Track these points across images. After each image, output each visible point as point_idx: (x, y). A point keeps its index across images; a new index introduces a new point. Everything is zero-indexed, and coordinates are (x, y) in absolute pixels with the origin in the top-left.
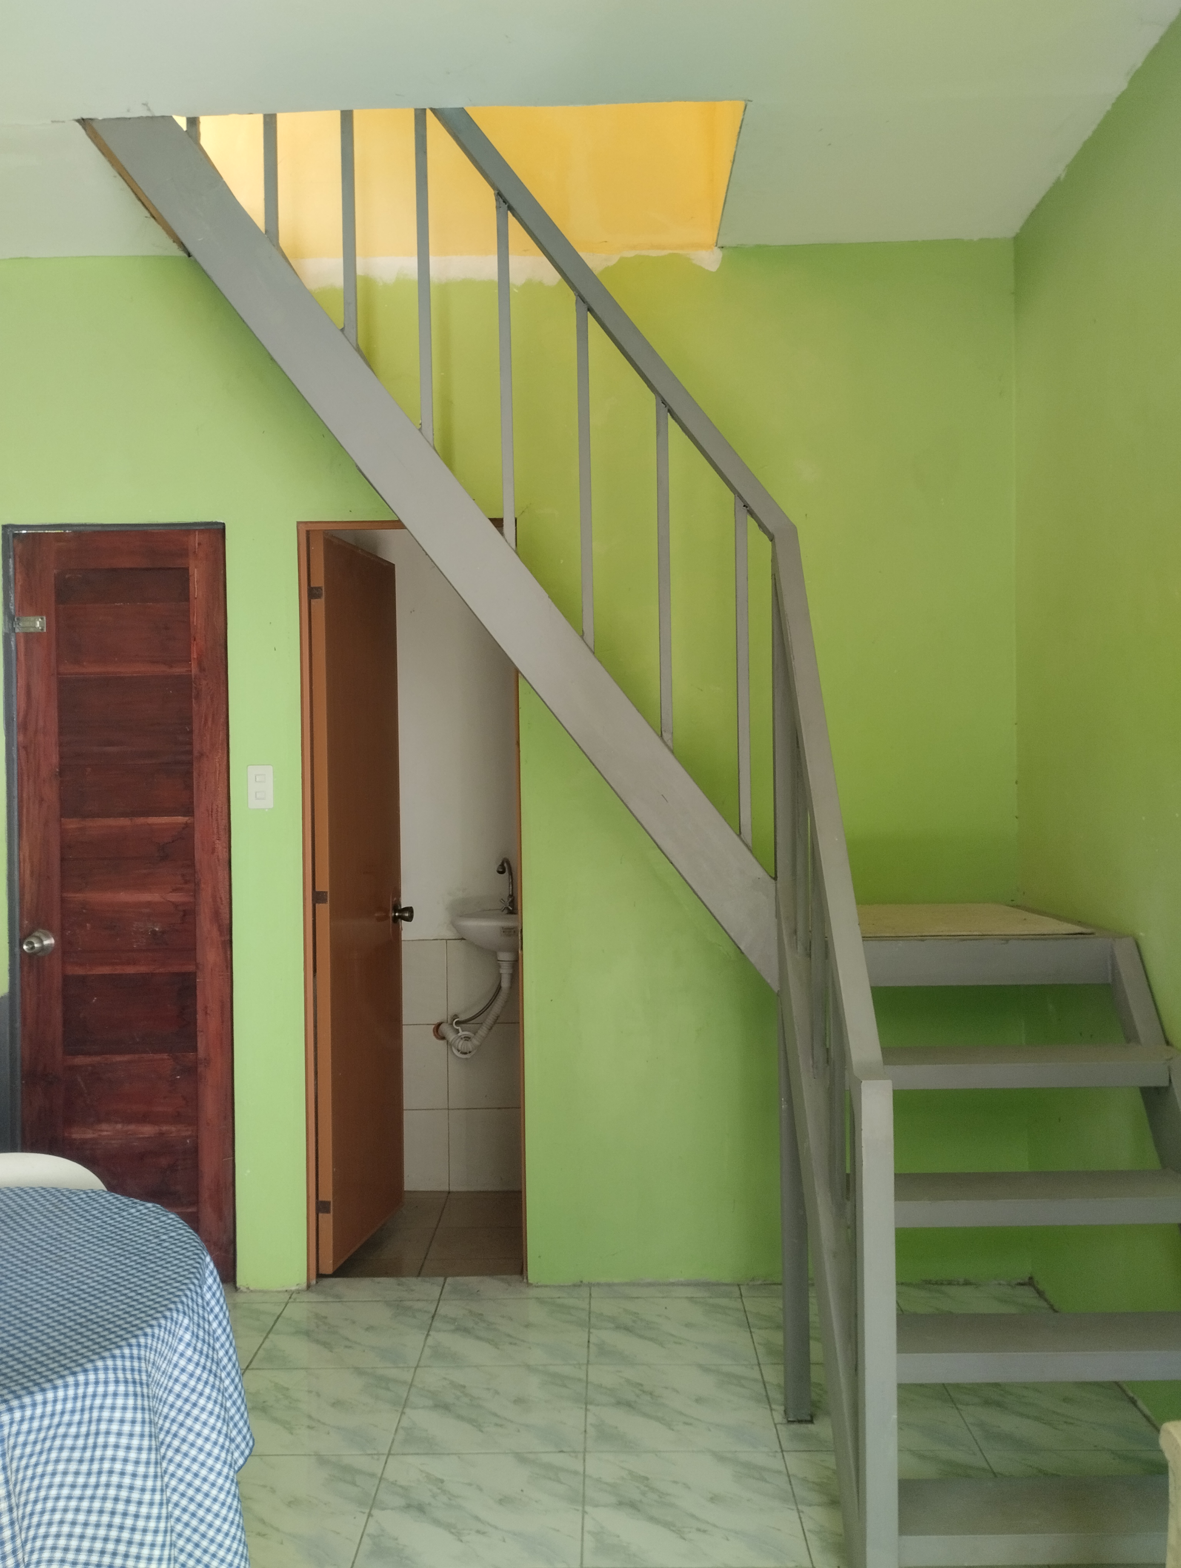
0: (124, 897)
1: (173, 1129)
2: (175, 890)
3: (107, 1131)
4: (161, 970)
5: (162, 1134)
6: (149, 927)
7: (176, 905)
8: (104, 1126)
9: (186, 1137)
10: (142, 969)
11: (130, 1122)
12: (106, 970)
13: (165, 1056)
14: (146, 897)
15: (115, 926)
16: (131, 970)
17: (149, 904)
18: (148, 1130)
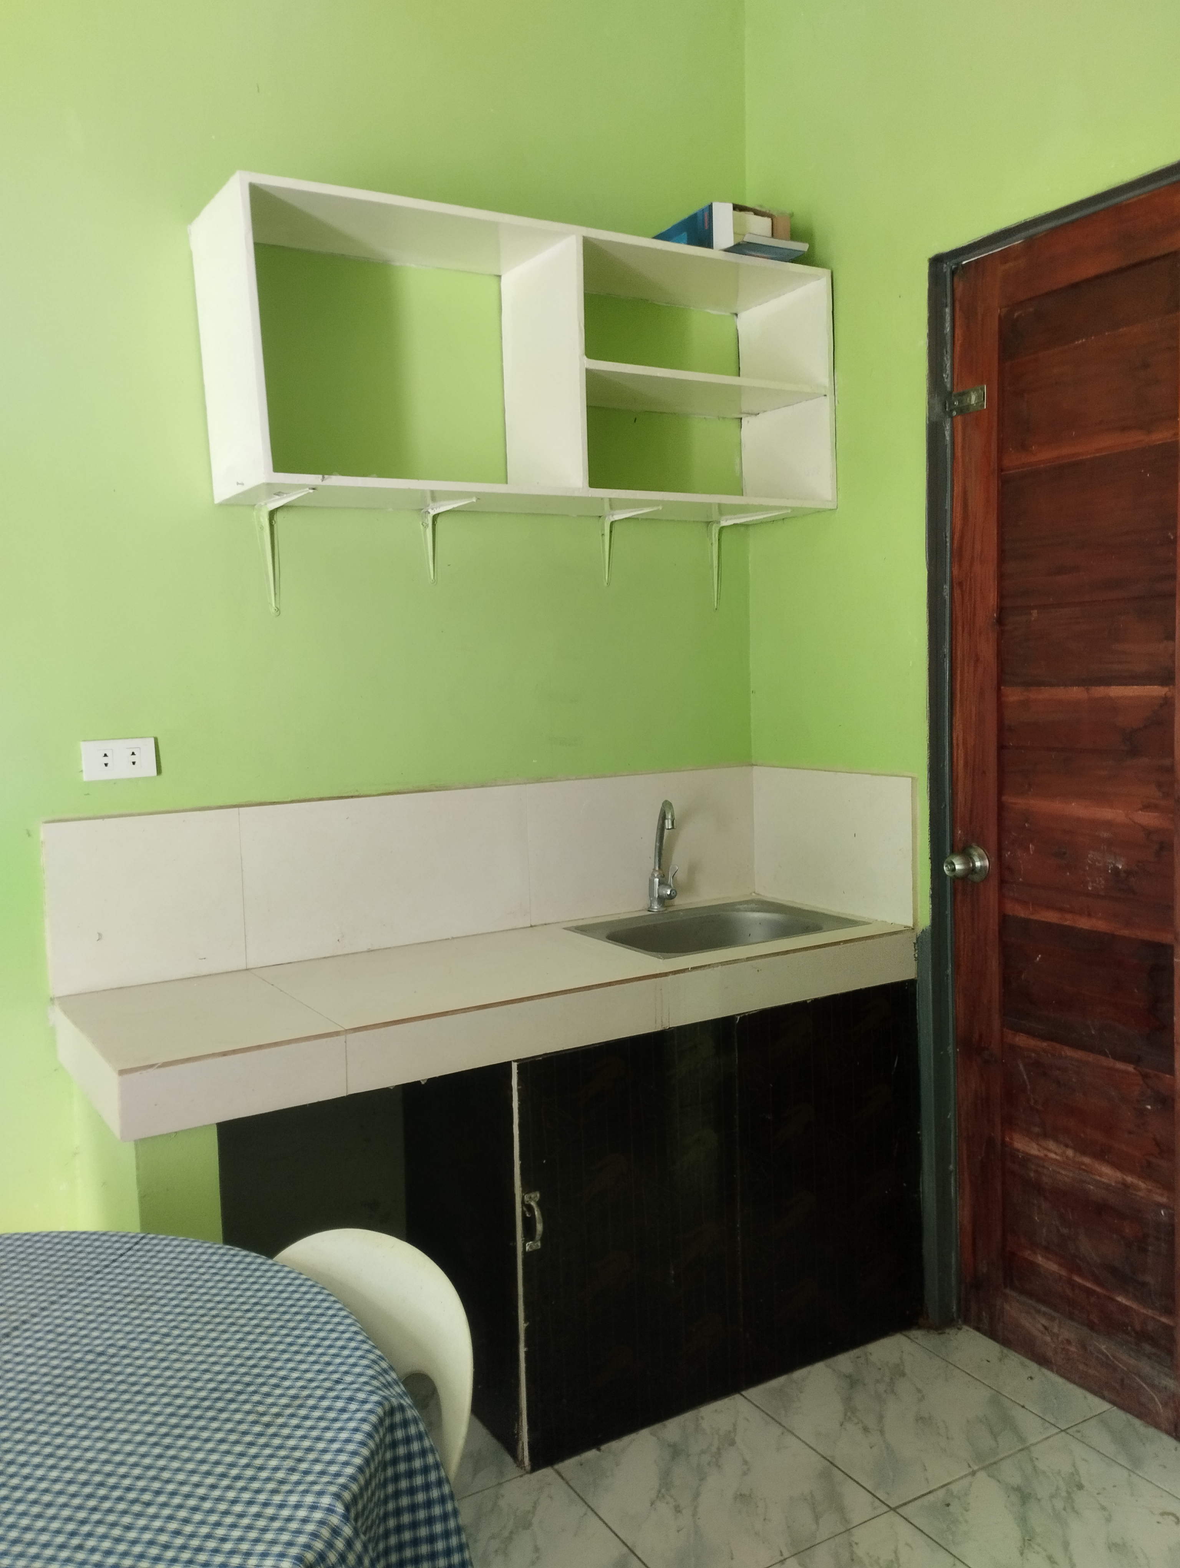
0: (1077, 809)
1: (1142, 1185)
2: (1147, 807)
3: (1056, 1153)
4: (1126, 932)
5: (1126, 1186)
6: (1110, 861)
7: (1149, 832)
8: (1051, 1145)
9: (1160, 1206)
10: (1100, 925)
11: (1084, 1153)
12: (1051, 917)
13: (1131, 1068)
14: (1106, 813)
15: (1065, 853)
16: (1084, 923)
17: (1108, 824)
18: (1108, 1174)
